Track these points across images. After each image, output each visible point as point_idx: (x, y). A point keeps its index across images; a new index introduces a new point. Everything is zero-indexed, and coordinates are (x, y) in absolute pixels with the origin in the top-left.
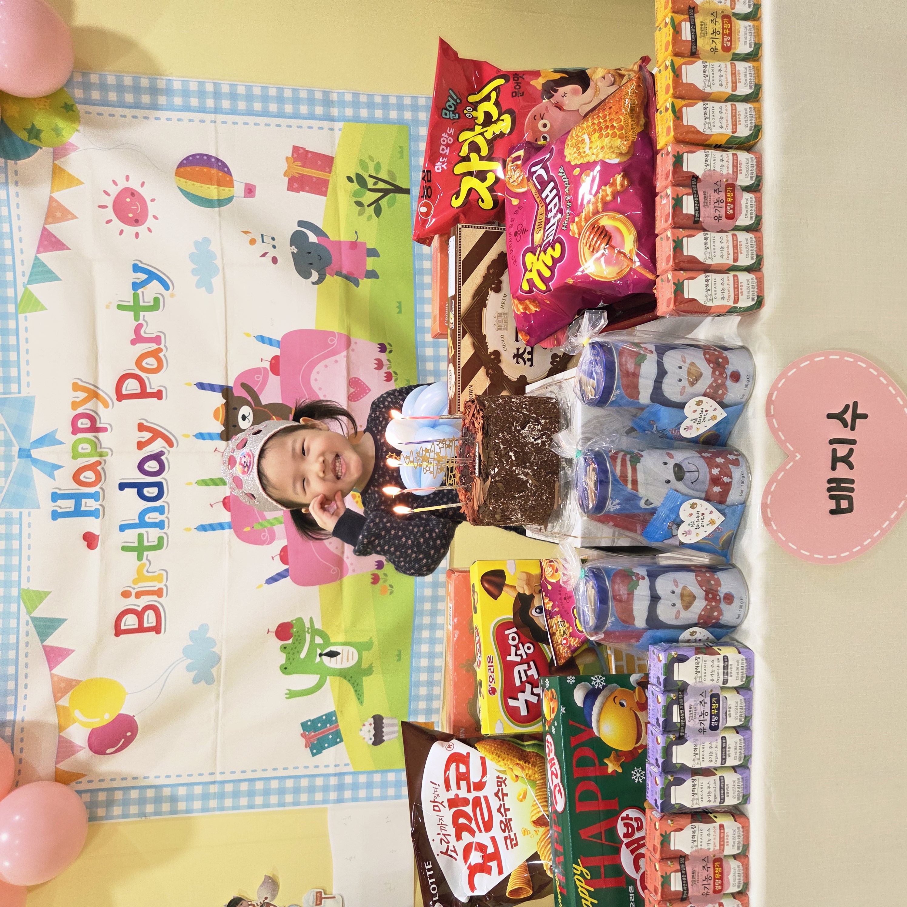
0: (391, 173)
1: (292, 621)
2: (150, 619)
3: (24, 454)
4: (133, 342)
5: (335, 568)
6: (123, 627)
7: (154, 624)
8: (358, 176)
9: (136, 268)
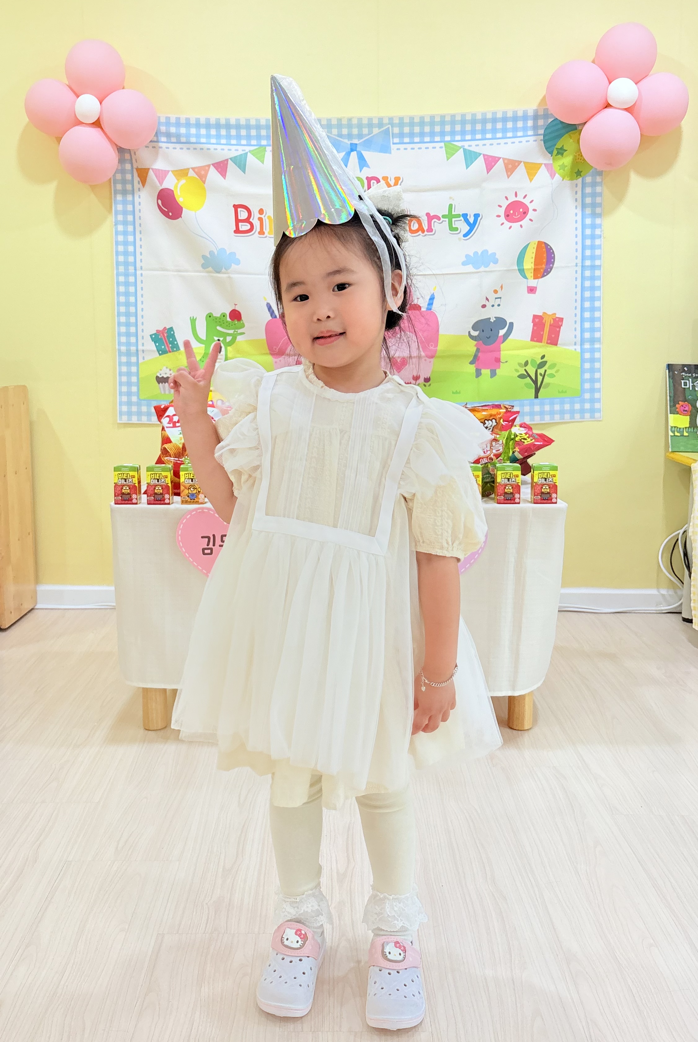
0: (548, 385)
1: (242, 321)
2: (244, 227)
3: (353, 148)
4: (428, 214)
5: (277, 350)
6: (239, 210)
7: (241, 229)
8: (545, 363)
9: (477, 216)
